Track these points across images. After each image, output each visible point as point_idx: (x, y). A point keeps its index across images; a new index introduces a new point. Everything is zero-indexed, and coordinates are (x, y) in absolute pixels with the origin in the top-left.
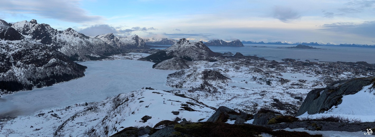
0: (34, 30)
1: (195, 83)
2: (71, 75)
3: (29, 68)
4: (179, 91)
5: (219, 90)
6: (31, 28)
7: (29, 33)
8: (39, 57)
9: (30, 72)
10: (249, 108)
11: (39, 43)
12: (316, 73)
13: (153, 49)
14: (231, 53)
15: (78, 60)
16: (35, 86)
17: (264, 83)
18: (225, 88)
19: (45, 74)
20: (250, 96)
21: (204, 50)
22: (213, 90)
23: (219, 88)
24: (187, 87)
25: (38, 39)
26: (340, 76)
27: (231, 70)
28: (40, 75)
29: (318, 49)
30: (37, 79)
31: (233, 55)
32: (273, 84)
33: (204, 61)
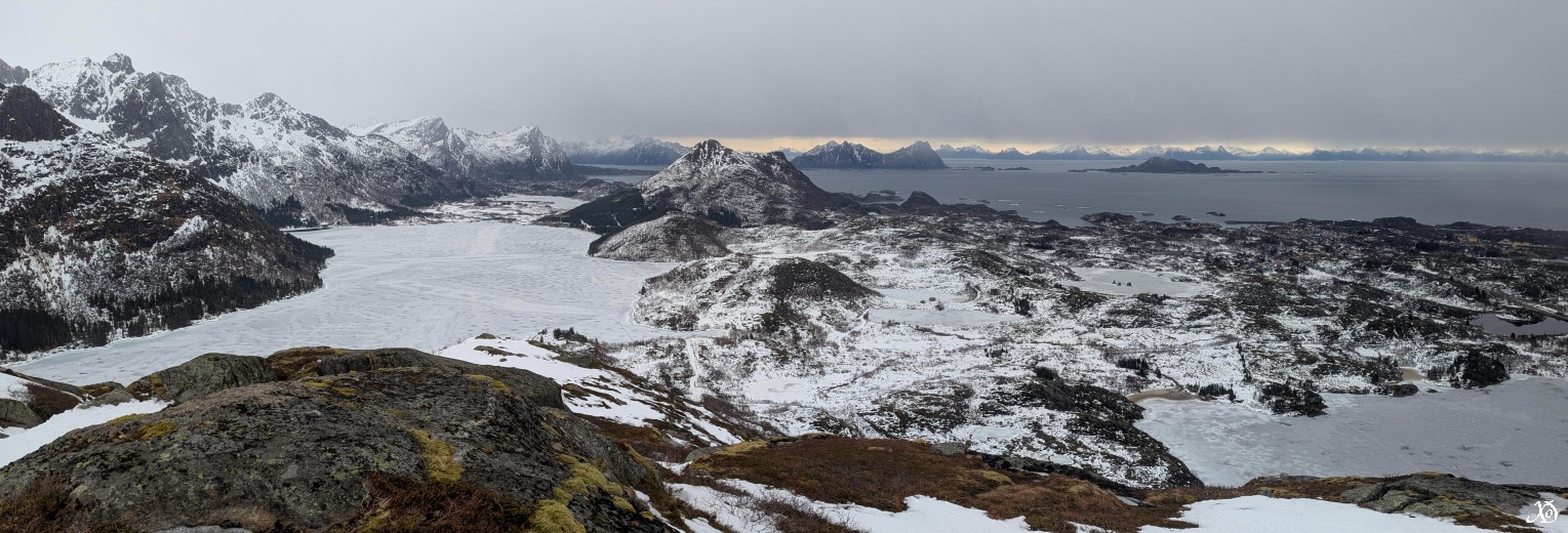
0: (121, 98)
1: (743, 310)
2: (266, 282)
3: (95, 256)
4: (682, 340)
5: (834, 336)
6: (107, 89)
7: (98, 110)
8: (136, 210)
9: (99, 273)
10: (937, 404)
11: (138, 153)
12: (1208, 269)
13: (597, 180)
14: (892, 195)
15: (298, 224)
16: (119, 330)
17: (1006, 308)
18: (857, 329)
19: (164, 278)
20: (949, 358)
21: (785, 186)
22: (811, 336)
23: (832, 329)
24: (712, 325)
25: (138, 135)
26: (1307, 277)
27: (885, 261)
28: (140, 284)
29: (1225, 171)
30: (127, 299)
31: (899, 204)
32: (1040, 310)
33: (784, 228)
